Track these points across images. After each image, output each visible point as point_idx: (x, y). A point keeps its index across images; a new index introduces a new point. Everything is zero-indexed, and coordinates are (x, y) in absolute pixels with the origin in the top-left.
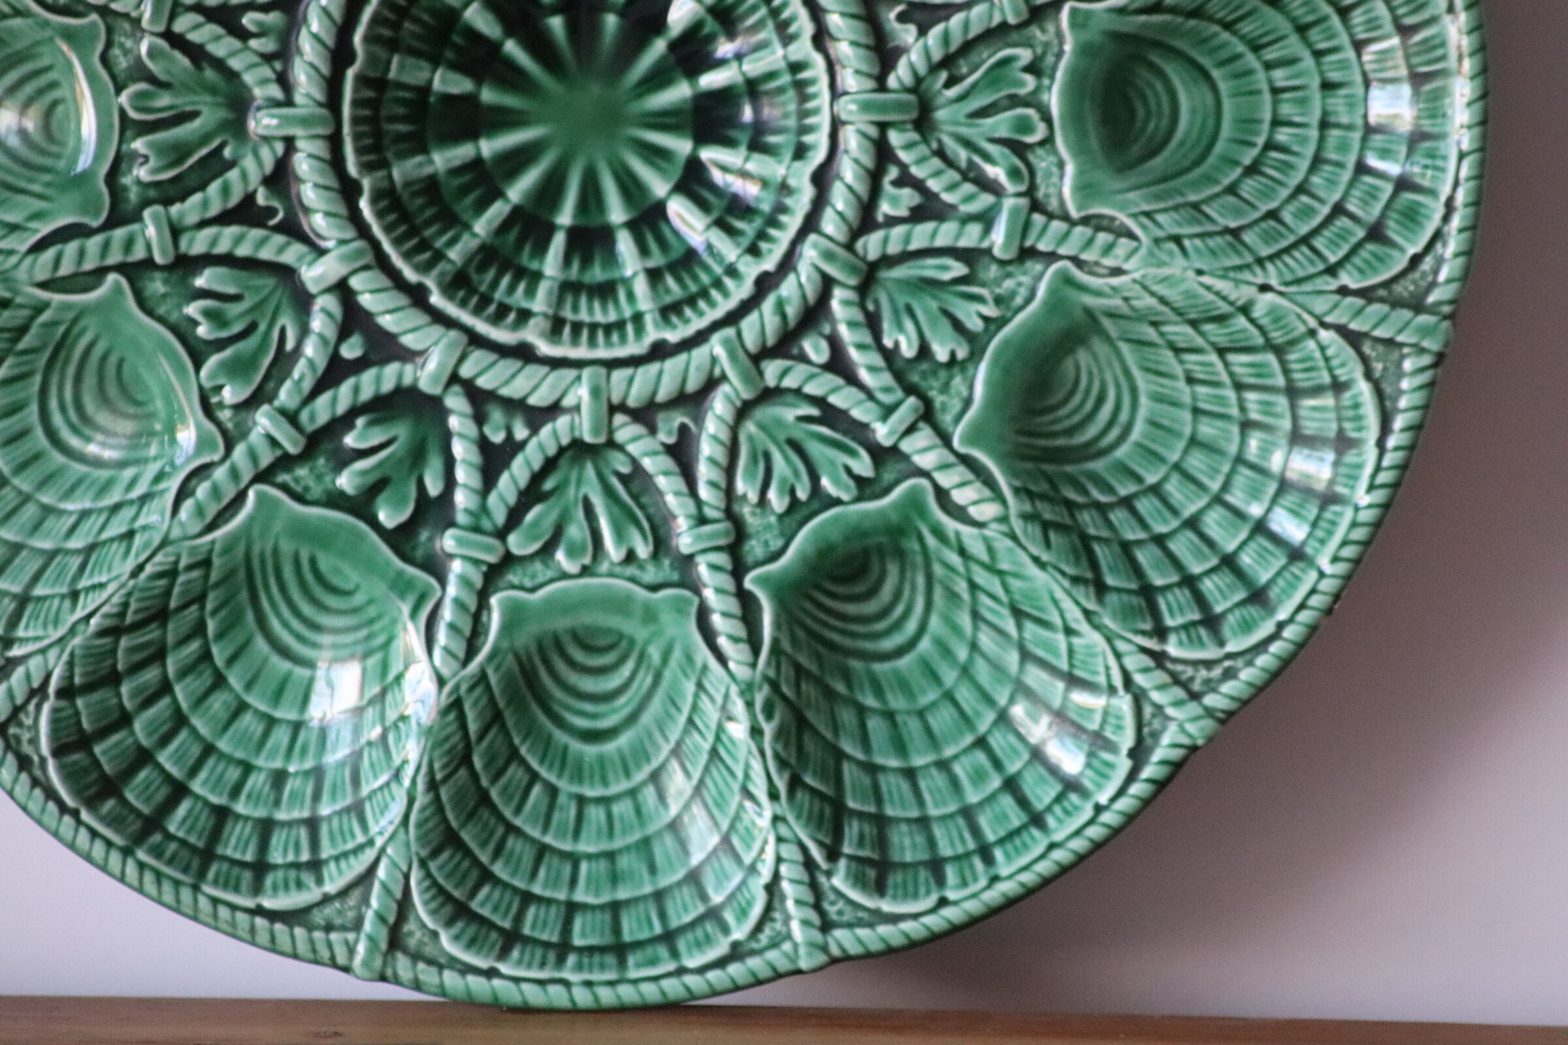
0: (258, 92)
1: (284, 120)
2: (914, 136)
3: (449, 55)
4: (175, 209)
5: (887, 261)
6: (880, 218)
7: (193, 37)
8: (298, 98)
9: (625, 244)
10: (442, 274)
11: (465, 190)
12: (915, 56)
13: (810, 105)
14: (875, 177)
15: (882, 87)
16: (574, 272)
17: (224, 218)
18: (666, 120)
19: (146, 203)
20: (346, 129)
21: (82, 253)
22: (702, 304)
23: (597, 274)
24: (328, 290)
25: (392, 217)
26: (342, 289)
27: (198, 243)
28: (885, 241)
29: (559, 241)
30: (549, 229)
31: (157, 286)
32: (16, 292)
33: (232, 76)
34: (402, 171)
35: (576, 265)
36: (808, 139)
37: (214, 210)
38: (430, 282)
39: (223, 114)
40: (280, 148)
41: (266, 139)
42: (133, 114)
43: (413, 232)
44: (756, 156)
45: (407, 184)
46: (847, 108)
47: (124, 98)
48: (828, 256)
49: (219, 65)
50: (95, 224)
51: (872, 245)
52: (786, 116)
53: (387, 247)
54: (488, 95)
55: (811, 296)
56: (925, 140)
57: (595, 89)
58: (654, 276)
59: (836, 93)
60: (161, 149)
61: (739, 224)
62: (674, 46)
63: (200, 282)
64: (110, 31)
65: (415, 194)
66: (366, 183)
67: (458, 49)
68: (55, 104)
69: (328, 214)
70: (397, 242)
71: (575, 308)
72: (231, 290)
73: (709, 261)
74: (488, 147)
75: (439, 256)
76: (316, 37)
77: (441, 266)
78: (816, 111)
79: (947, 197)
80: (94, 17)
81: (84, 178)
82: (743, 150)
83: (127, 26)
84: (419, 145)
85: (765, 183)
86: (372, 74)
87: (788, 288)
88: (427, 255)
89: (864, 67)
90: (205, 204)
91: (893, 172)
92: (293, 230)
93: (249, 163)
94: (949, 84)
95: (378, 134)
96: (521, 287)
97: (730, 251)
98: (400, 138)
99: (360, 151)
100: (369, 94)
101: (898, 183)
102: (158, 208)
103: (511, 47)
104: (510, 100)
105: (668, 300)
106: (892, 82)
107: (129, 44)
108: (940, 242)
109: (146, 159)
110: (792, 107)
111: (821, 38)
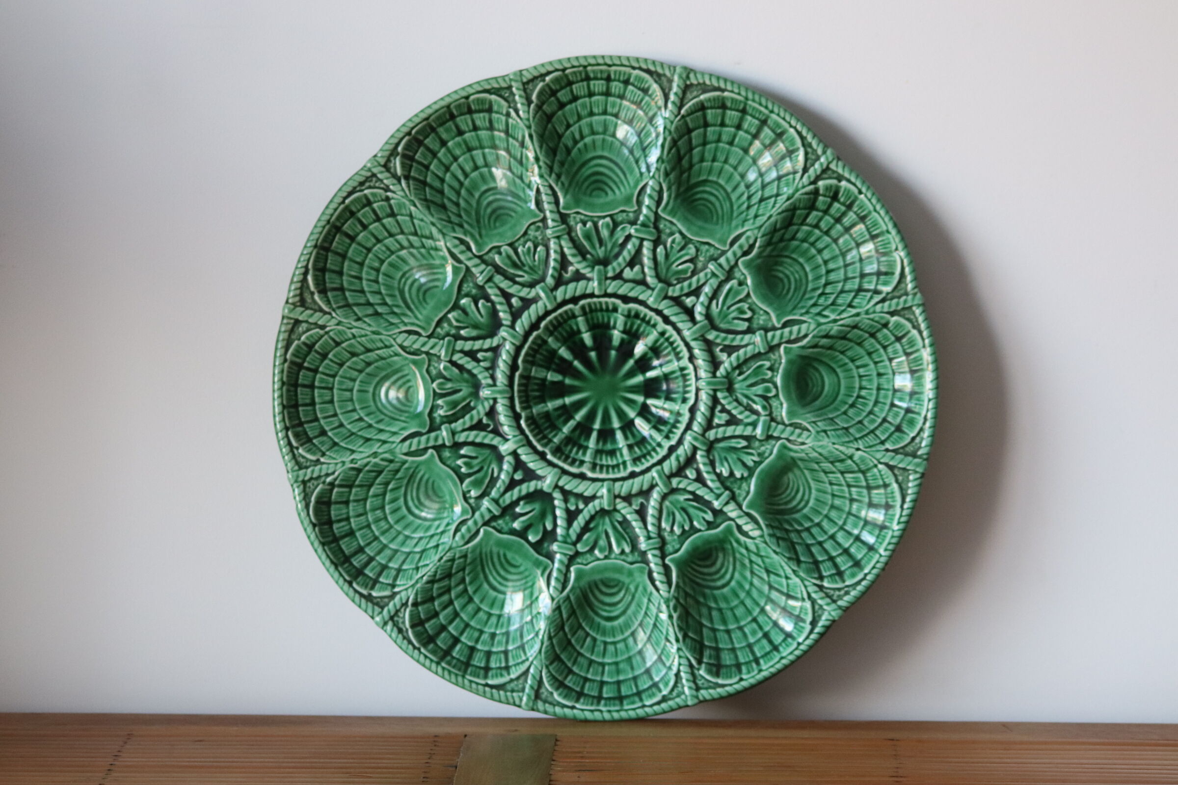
0: (483, 382)
1: (493, 392)
2: (726, 394)
3: (554, 366)
4: (453, 425)
5: (717, 440)
6: (714, 424)
7: (460, 362)
8: (498, 383)
9: (619, 435)
10: (551, 448)
11: (559, 416)
12: (727, 365)
13: (688, 383)
14: (712, 409)
15: (714, 376)
16: (600, 446)
17: (472, 428)
18: (634, 389)
19: (443, 423)
20: (516, 394)
21: (419, 442)
22: (648, 457)
23: (609, 447)
24: (510, 454)
25: (533, 427)
26: (515, 454)
27: (461, 438)
28: (716, 433)
29: (594, 435)
30: (591, 430)
31: (447, 454)
32: (395, 457)
33: (474, 376)
34: (536, 410)
35: (601, 444)
36: (687, 395)
37: (468, 425)
38: (547, 451)
39: (471, 390)
40: (491, 402)
41: (487, 399)
42: (438, 391)
43: (541, 432)
44: (668, 402)
45: (538, 414)
46: (702, 384)
47: (434, 385)
48: (695, 439)
49: (469, 372)
50: (424, 431)
51: (711, 435)
52: (679, 387)
53: (531, 438)
54: (568, 381)
55: (689, 453)
56: (731, 395)
57: (607, 378)
58: (630, 447)
59: (697, 378)
60: (448, 403)
61: (662, 428)
62: (637, 362)
63: (462, 452)
64: (429, 361)
65: (541, 418)
66: (523, 415)
67: (557, 365)
68: (409, 388)
69: (509, 426)
70: (535, 436)
71: (601, 460)
72: (474, 455)
73: (651, 441)
74: (568, 400)
75: (550, 441)
76: (505, 361)
77: (551, 445)
78: (689, 385)
79: (740, 417)
80: (424, 356)
81: (420, 415)
82: (663, 400)
83: (435, 358)
84: (542, 400)
85: (671, 412)
86: (525, 374)
87: (680, 451)
88: (545, 441)
89: (708, 369)
90: (464, 423)
91: (719, 408)
92: (496, 432)
93: (480, 408)
94: (740, 374)
95: (527, 396)
96: (581, 452)
97: (658, 438)
98: (535, 397)
99: (521, 403)
100: (524, 381)
101: (721, 411)
102: (447, 425)
103: (576, 363)
104: (576, 383)
105: (635, 456)
106: (718, 374)
107: (436, 365)
108: (737, 433)
109: (442, 407)
110: (681, 384)
111: (692, 358)
